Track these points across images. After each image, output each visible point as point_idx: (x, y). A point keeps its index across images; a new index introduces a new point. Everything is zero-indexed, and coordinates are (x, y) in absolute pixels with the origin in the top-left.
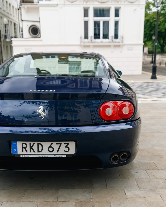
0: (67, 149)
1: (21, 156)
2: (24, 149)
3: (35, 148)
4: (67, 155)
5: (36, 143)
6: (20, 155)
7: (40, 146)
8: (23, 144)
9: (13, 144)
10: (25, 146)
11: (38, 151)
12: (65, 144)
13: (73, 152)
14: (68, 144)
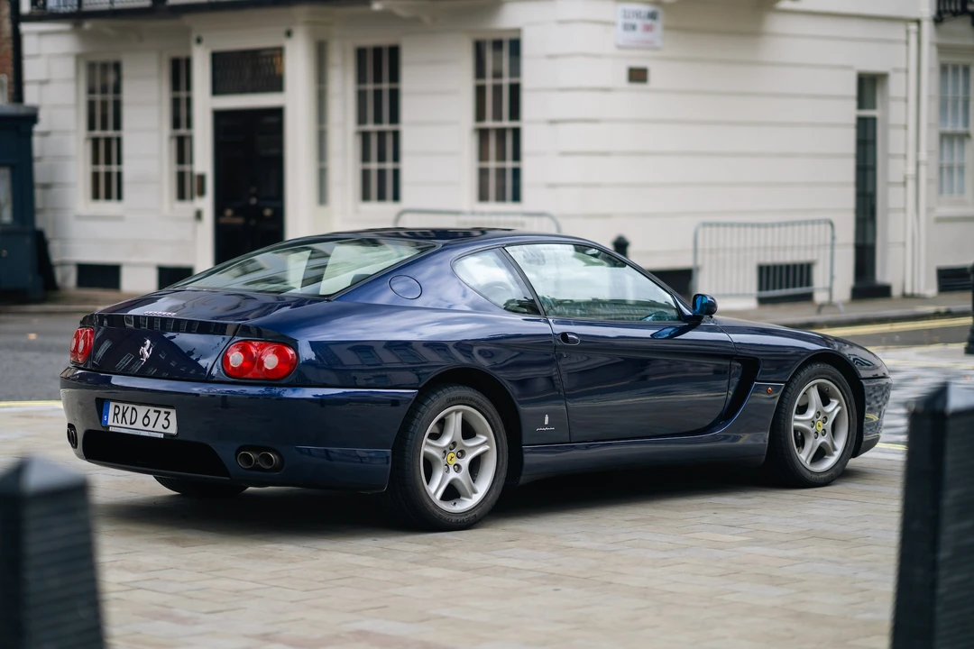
0: (166, 424)
1: (111, 429)
2: (115, 417)
3: (128, 415)
4: (165, 434)
5: (131, 406)
6: (108, 427)
7: (134, 413)
8: (115, 407)
9: (105, 406)
10: (117, 411)
11: (131, 424)
12: (165, 413)
13: (173, 430)
14: (169, 413)
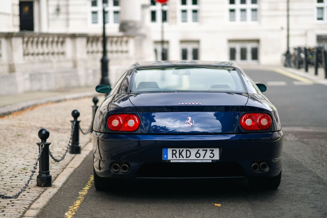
0: (212, 155)
1: (171, 161)
2: (174, 155)
3: (184, 154)
4: (212, 160)
5: (185, 150)
6: (170, 160)
7: (188, 152)
8: (173, 150)
9: (164, 150)
10: (174, 152)
11: (187, 157)
12: (210, 150)
13: (217, 157)
14: (213, 150)
